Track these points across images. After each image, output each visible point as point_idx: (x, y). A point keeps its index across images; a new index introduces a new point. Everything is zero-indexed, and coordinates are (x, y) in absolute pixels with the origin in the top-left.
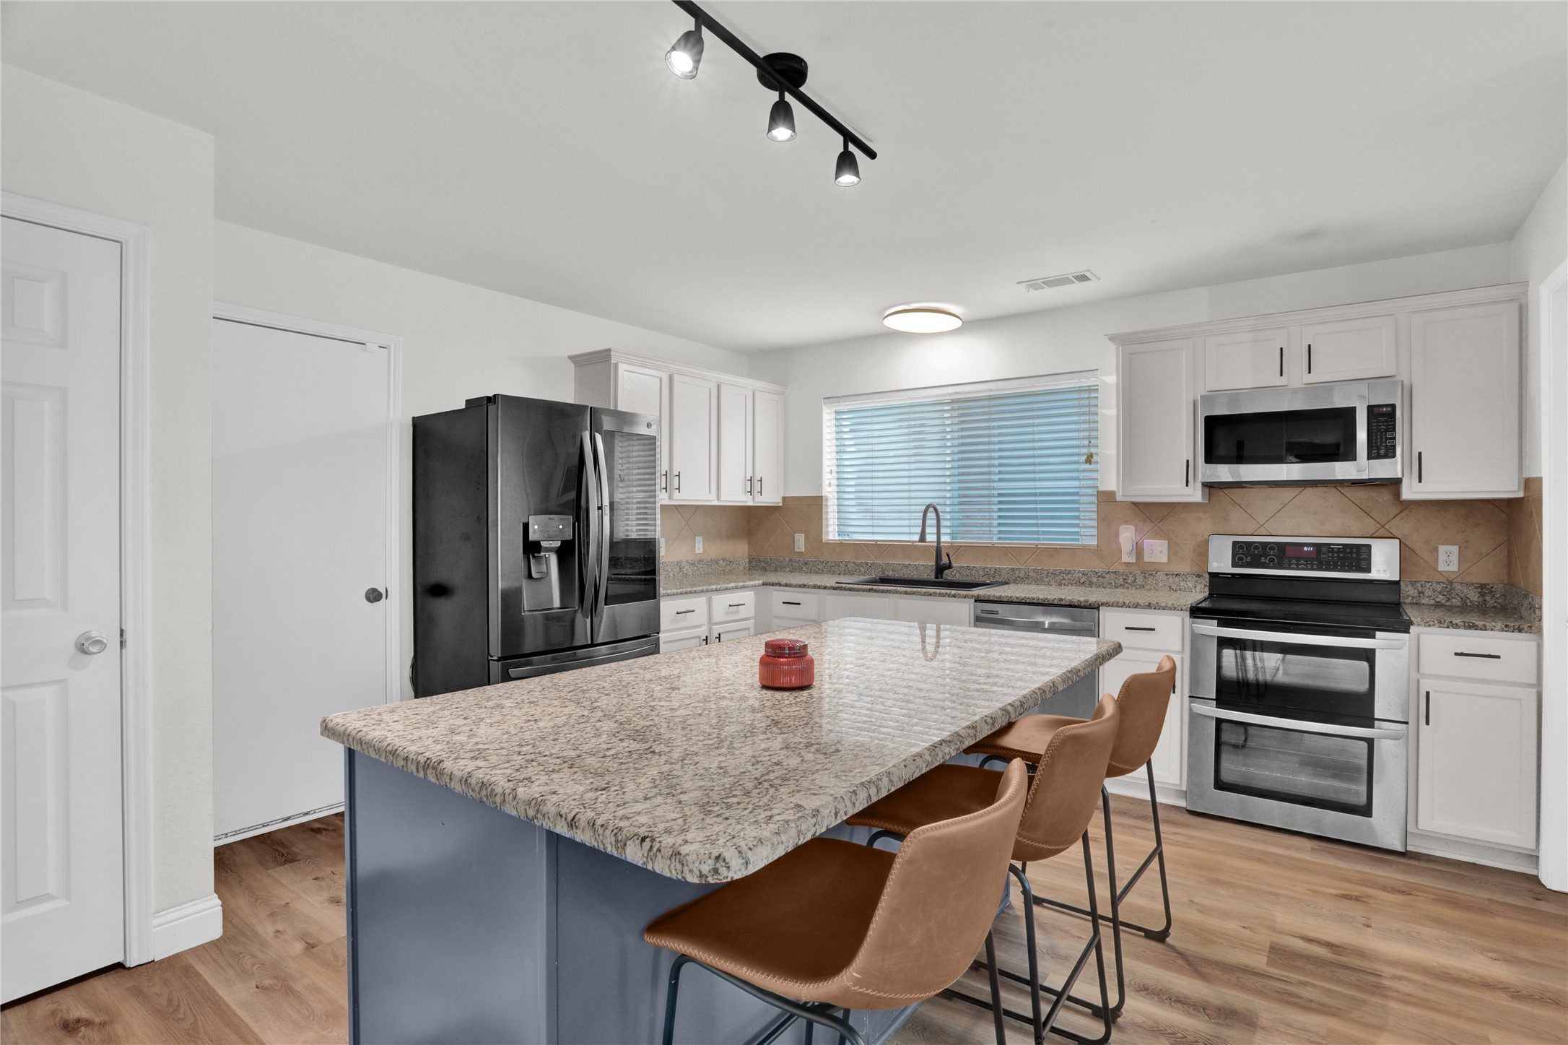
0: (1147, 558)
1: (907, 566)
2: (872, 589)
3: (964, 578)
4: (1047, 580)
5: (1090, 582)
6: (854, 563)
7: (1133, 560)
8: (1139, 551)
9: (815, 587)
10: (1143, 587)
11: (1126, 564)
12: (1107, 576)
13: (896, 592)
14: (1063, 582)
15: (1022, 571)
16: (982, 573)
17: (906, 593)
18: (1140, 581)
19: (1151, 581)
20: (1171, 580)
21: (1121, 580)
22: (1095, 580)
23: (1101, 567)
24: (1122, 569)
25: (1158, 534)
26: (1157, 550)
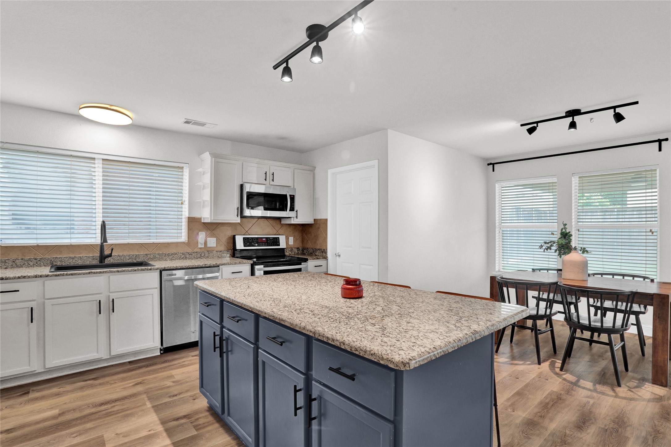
0: (209, 245)
1: (73, 258)
2: (91, 272)
3: (116, 262)
4: (165, 258)
5: (186, 257)
6: (22, 259)
7: (203, 246)
8: (206, 243)
9: (36, 277)
10: (208, 257)
11: (200, 248)
12: (193, 254)
13: (111, 272)
14: (173, 258)
15: (152, 255)
16: (128, 258)
17: (118, 271)
18: (207, 255)
19: (211, 254)
20: (218, 254)
21: (199, 255)
22: (188, 256)
23: (190, 250)
24: (199, 250)
25: (213, 236)
26: (212, 242)
